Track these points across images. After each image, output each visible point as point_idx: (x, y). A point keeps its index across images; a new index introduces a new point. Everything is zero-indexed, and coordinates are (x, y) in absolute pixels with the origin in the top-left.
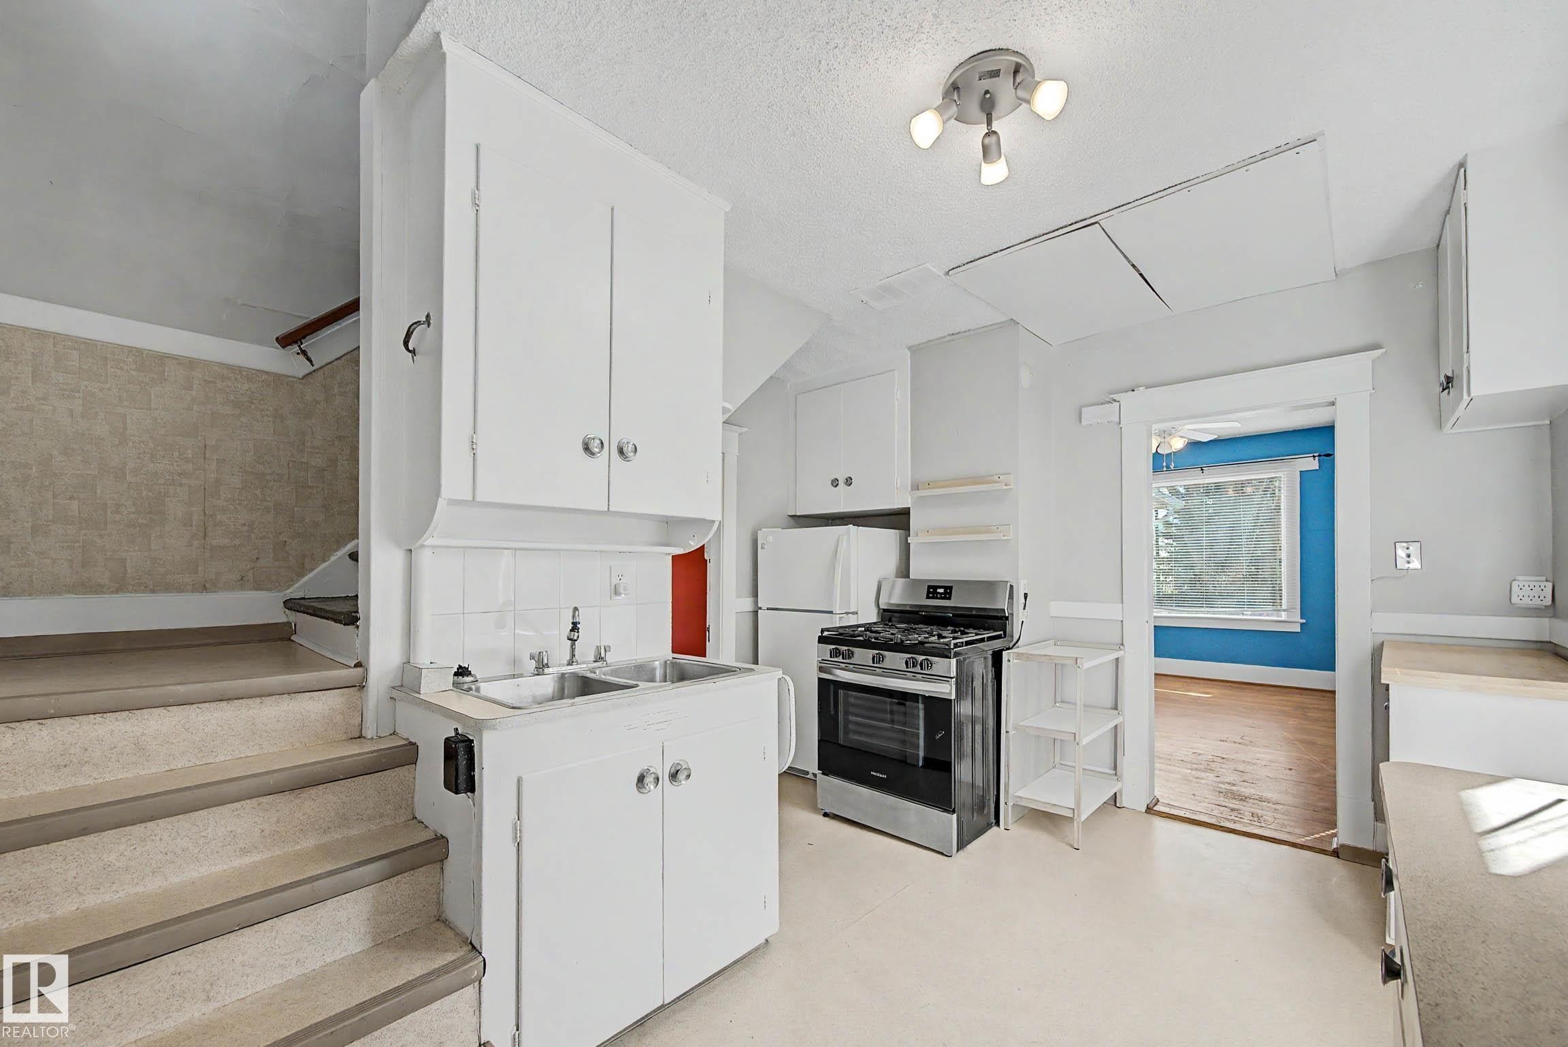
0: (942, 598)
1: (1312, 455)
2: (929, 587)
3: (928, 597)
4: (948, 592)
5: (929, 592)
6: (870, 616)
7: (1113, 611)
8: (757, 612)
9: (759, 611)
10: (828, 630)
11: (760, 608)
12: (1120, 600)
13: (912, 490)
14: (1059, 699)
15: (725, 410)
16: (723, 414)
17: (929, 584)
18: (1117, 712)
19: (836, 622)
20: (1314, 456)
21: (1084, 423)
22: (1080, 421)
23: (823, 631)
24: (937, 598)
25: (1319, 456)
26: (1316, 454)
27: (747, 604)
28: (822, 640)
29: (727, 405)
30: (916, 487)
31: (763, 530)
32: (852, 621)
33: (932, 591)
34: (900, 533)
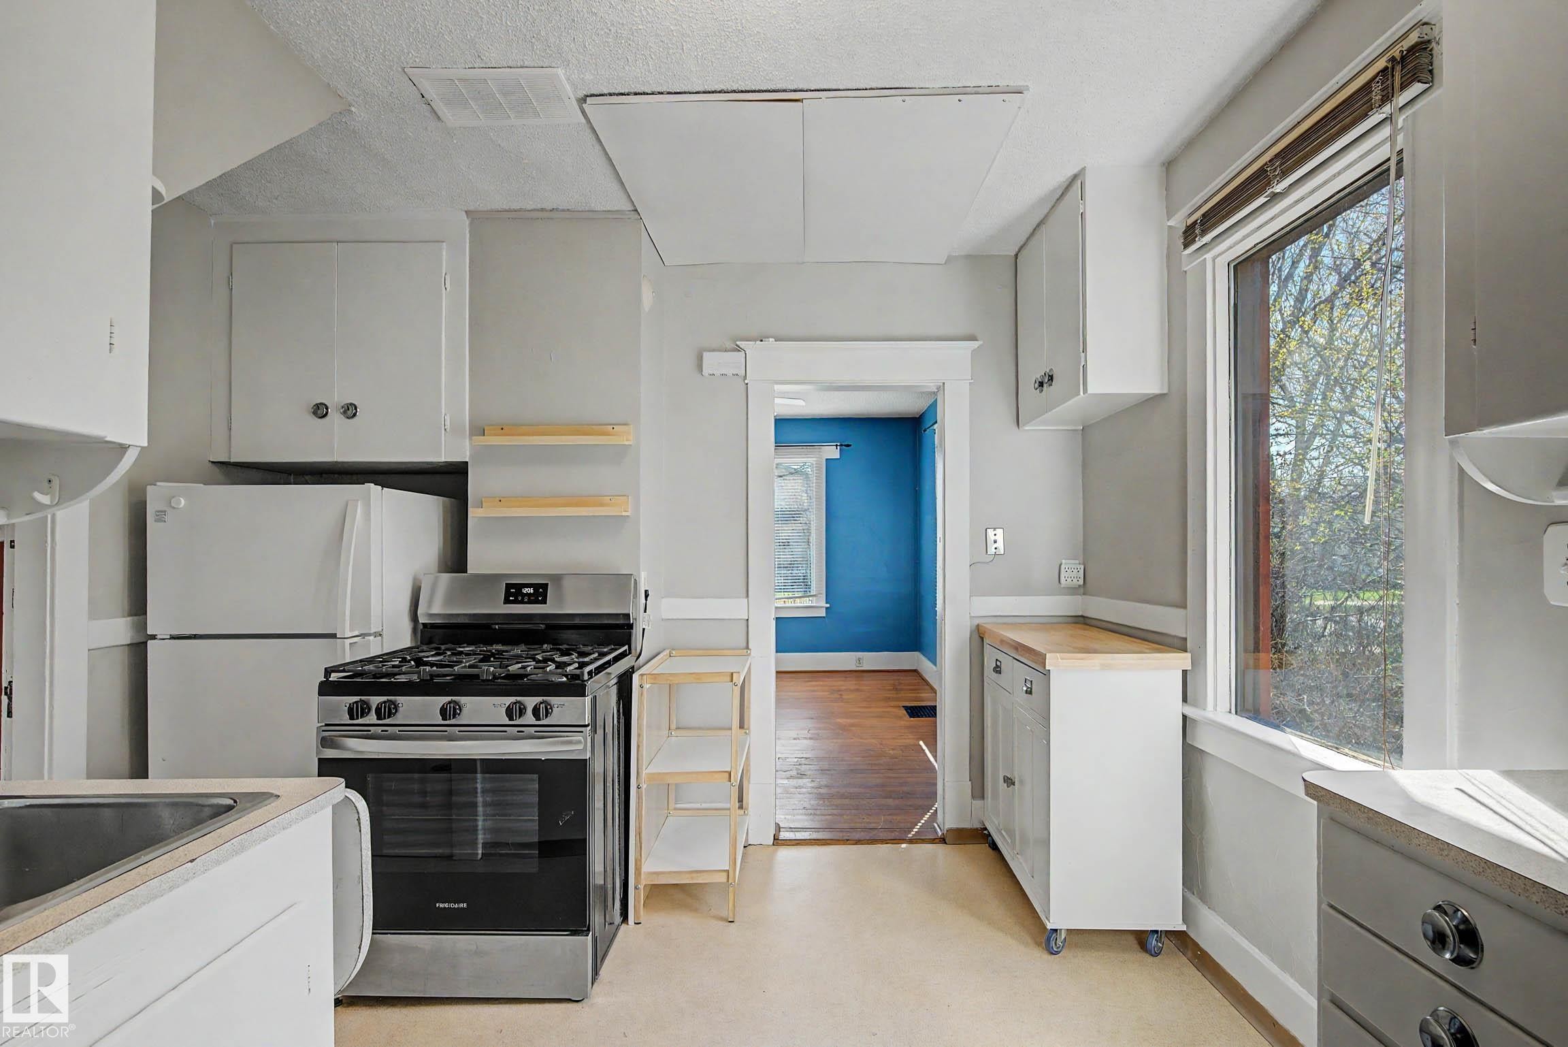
0: (530, 602)
1: (835, 444)
2: (509, 586)
3: (507, 601)
4: (540, 593)
5: (507, 594)
6: (401, 637)
7: (734, 608)
8: (146, 642)
9: (150, 642)
10: (335, 669)
11: (153, 637)
12: (745, 595)
13: (471, 434)
14: (673, 726)
15: (156, 195)
16: (153, 204)
17: (507, 582)
18: (744, 731)
19: (348, 654)
20: (837, 446)
21: (706, 372)
22: (701, 371)
23: (328, 672)
24: (522, 602)
25: (841, 445)
26: (839, 444)
27: (119, 630)
28: (327, 688)
29: (162, 189)
30: (478, 430)
31: (158, 484)
32: (375, 648)
33: (514, 592)
34: (443, 502)
